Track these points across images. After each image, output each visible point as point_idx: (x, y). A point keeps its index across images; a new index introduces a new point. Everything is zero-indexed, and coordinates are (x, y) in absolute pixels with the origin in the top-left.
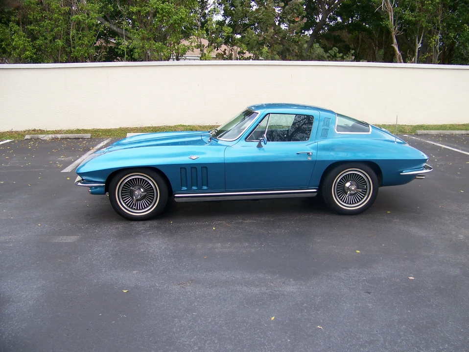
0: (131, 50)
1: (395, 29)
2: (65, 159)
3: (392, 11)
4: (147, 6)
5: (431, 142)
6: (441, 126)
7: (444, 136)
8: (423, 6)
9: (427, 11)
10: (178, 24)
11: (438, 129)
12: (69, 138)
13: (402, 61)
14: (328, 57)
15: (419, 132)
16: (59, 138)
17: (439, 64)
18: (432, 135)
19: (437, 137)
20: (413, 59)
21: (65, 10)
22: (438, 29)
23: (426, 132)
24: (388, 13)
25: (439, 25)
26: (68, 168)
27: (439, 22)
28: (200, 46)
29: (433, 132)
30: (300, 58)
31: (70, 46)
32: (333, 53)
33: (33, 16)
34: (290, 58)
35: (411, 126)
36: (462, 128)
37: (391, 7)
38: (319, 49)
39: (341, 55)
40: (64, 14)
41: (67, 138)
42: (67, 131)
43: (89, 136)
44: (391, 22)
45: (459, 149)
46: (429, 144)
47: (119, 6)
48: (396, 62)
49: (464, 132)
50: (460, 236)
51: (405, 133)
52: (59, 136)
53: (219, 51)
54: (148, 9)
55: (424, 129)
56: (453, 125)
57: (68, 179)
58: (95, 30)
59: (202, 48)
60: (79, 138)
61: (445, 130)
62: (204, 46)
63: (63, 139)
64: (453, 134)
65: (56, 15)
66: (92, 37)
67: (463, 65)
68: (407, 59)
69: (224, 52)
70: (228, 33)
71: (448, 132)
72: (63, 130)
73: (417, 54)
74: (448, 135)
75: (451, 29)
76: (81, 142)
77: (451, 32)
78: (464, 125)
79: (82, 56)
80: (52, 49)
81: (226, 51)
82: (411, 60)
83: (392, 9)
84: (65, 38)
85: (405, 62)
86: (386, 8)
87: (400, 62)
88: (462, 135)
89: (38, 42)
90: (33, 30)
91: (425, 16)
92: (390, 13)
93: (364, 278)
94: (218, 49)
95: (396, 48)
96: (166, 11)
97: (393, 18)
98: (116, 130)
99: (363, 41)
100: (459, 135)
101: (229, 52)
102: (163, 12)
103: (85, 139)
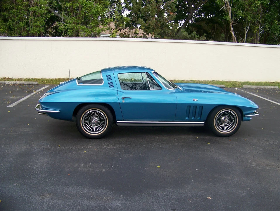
0: (66, 30)
1: (232, 21)
2: (14, 98)
3: (230, 10)
4: (77, 3)
5: (251, 93)
6: (259, 83)
7: (260, 89)
8: (249, 7)
9: (252, 10)
10: (95, 14)
11: (257, 85)
12: (24, 84)
13: (236, 41)
14: (190, 37)
15: (244, 86)
16: (18, 84)
17: (259, 44)
18: (253, 89)
19: (255, 90)
20: (243, 40)
21: (25, 4)
22: (259, 22)
23: (249, 86)
24: (228, 11)
25: (259, 20)
26: (13, 104)
27: (260, 17)
28: (109, 29)
29: (254, 87)
30: (172, 37)
31: (29, 26)
32: (193, 35)
33: (5, 7)
34: (165, 38)
35: (241, 82)
36: (273, 84)
37: (230, 8)
38: (184, 32)
39: (198, 36)
40: (25, 6)
41: (23, 84)
42: (25, 79)
43: (36, 83)
44: (229, 17)
45: (268, 98)
46: (249, 94)
47: (59, 2)
48: (232, 42)
49: (273, 87)
50: (253, 163)
51: (236, 87)
52: (18, 82)
53: (122, 32)
54: (78, 5)
55: (248, 85)
56: (267, 82)
57: (9, 111)
58: (45, 17)
59: (111, 30)
60: (30, 84)
61: (262, 85)
62: (112, 29)
63: (21, 84)
64: (266, 88)
65: (19, 7)
66: (42, 21)
67: (274, 45)
68: (239, 40)
69: (125, 33)
70: (127, 21)
71: (262, 87)
72: (23, 79)
73: (245, 37)
74: (263, 89)
75: (267, 22)
76: (30, 87)
77: (267, 25)
78: (274, 82)
79: (36, 33)
80: (17, 28)
81: (126, 32)
82: (242, 41)
83: (230, 9)
84: (25, 21)
85: (238, 42)
86: (227, 8)
87: (235, 42)
88: (272, 89)
89: (8, 23)
90: (5, 15)
91: (251, 14)
92: (229, 11)
93: (175, 197)
94: (121, 31)
95: (233, 33)
96: (88, 6)
97: (231, 14)
98: (55, 79)
99: (217, 29)
100: (270, 89)
101: (128, 33)
102: (86, 7)
103: (34, 85)
